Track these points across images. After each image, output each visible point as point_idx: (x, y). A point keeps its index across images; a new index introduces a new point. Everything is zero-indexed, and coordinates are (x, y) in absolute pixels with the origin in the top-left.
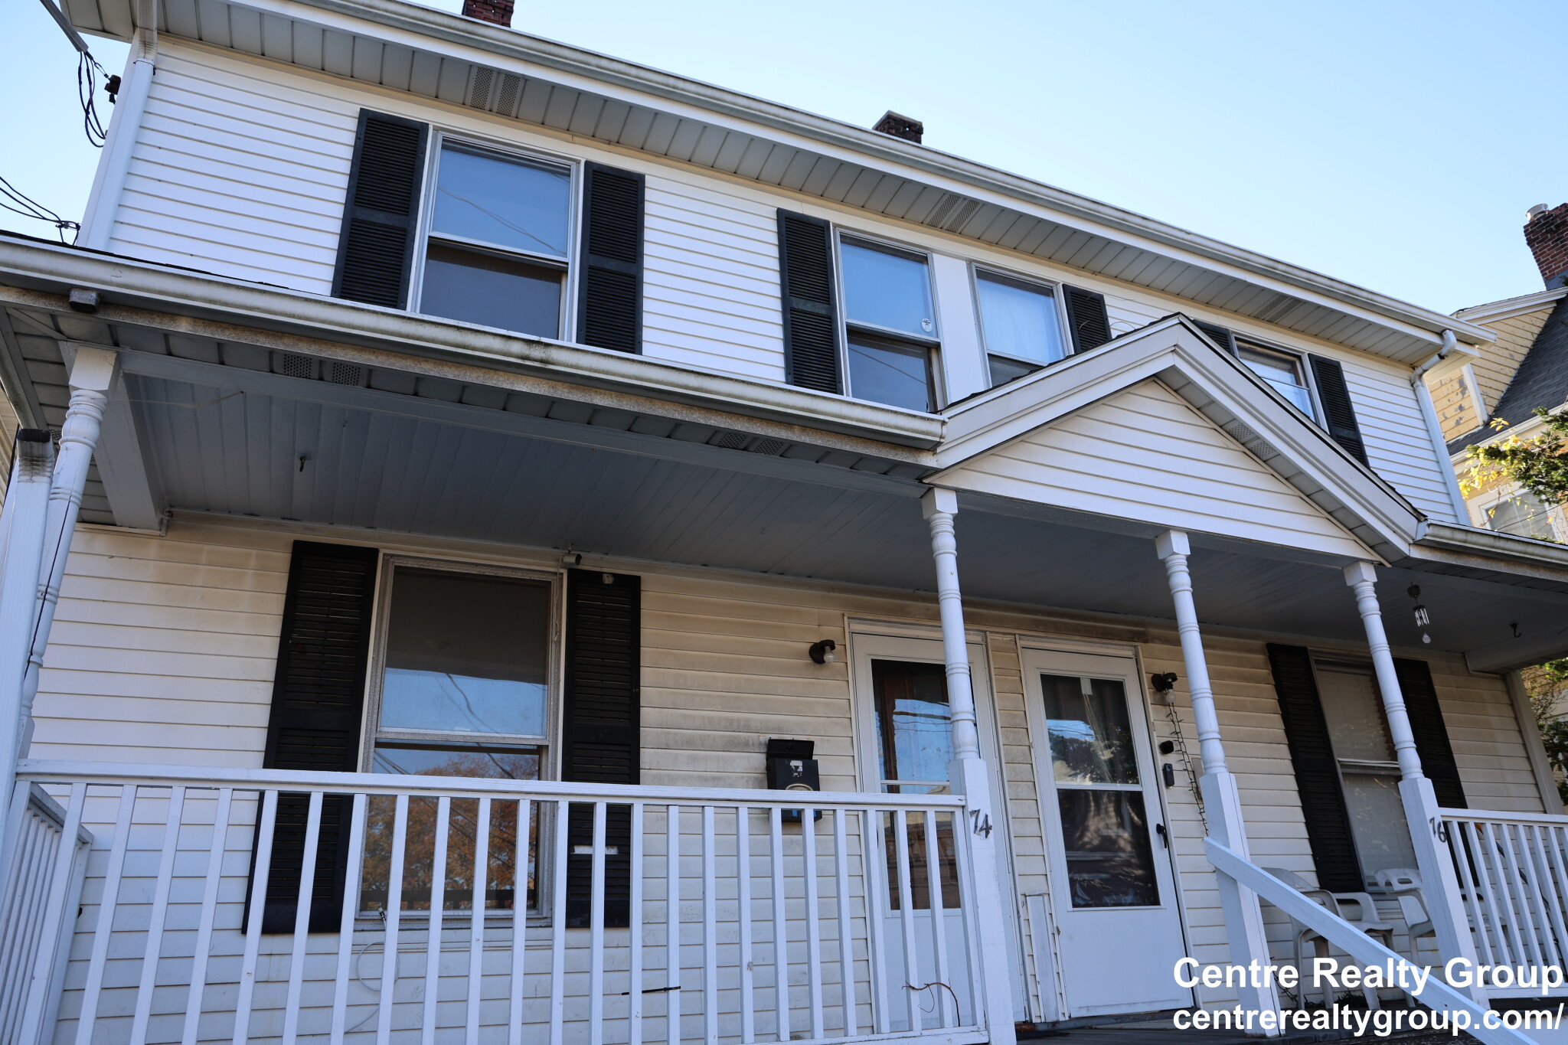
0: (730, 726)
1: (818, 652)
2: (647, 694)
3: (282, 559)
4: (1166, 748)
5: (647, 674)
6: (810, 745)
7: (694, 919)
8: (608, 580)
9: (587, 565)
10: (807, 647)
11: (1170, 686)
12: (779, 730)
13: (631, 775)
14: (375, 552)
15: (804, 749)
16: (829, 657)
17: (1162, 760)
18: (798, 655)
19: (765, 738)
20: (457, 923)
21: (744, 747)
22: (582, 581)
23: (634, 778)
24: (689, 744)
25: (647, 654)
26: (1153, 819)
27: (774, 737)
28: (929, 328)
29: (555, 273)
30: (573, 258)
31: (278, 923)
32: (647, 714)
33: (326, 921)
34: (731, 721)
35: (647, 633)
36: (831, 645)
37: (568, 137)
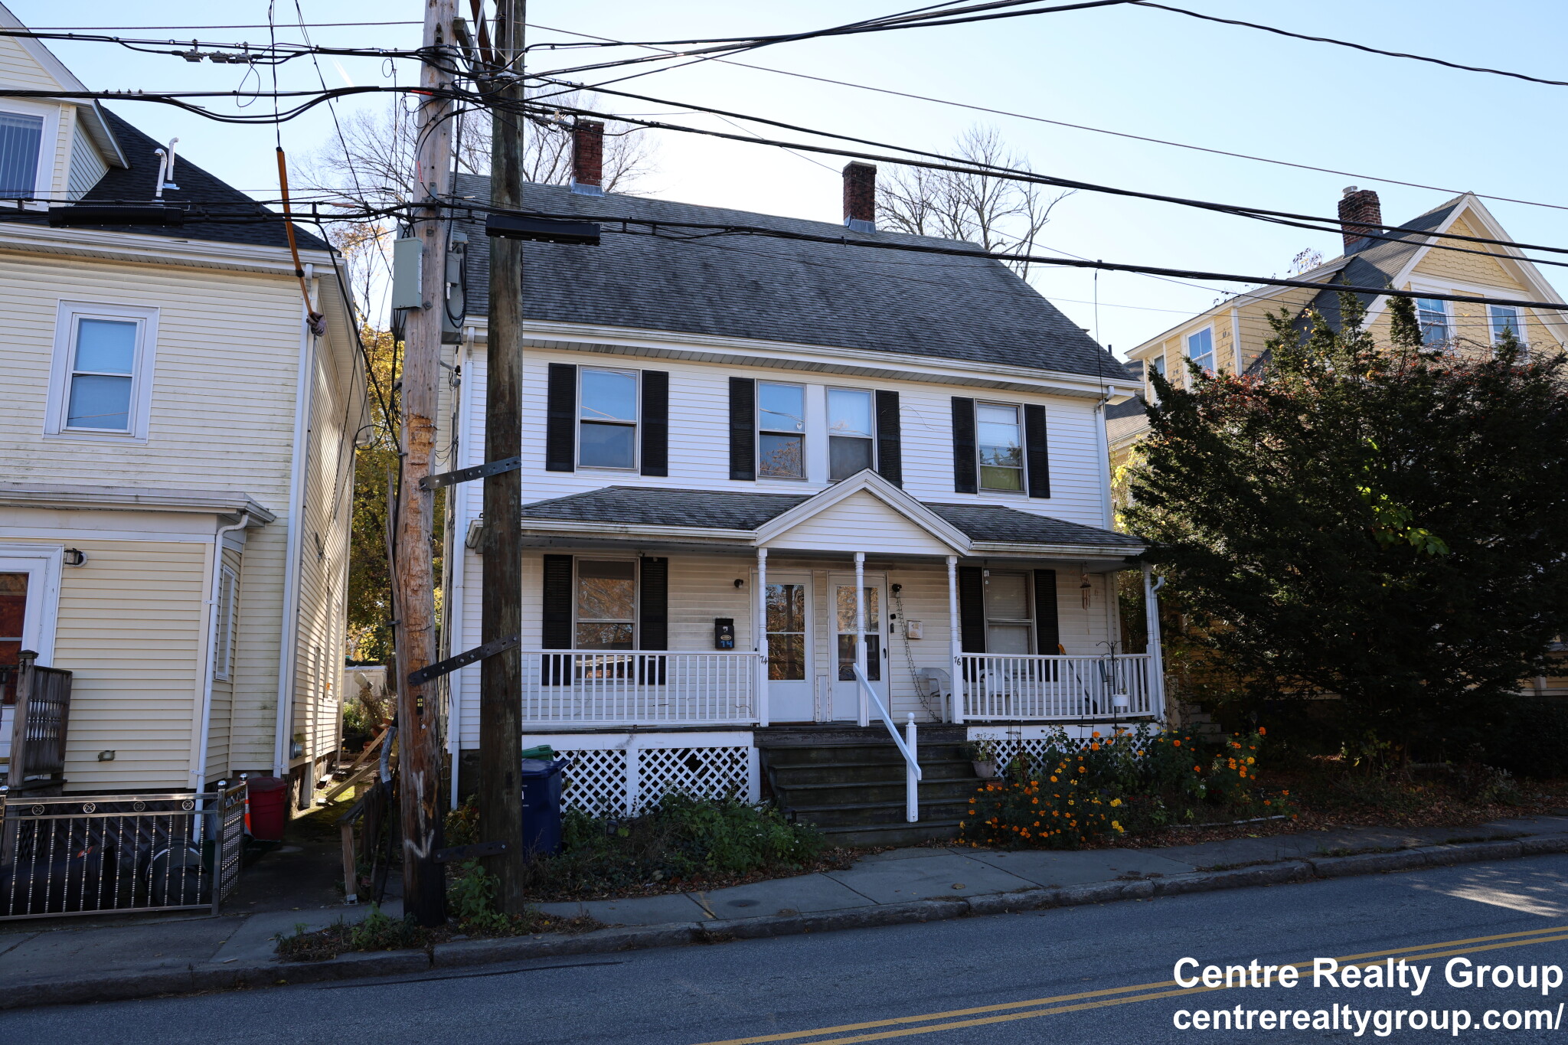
0: (702, 613)
1: (738, 583)
2: (670, 602)
3: (541, 561)
4: (893, 617)
5: (670, 595)
6: (731, 621)
7: (683, 682)
8: (655, 560)
9: (647, 555)
10: (734, 581)
11: (898, 590)
12: (721, 614)
13: (665, 648)
14: (571, 557)
15: (729, 622)
16: (740, 586)
17: (890, 621)
18: (730, 584)
19: (715, 617)
20: (620, 683)
21: (707, 621)
22: (646, 561)
23: (666, 649)
24: (686, 620)
25: (670, 586)
26: (882, 645)
27: (719, 617)
28: (800, 427)
29: (634, 426)
30: (638, 420)
31: (545, 683)
32: (670, 609)
33: (567, 682)
34: (702, 611)
35: (670, 579)
36: (742, 582)
37: (634, 357)
